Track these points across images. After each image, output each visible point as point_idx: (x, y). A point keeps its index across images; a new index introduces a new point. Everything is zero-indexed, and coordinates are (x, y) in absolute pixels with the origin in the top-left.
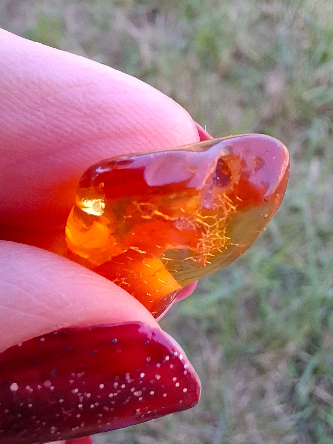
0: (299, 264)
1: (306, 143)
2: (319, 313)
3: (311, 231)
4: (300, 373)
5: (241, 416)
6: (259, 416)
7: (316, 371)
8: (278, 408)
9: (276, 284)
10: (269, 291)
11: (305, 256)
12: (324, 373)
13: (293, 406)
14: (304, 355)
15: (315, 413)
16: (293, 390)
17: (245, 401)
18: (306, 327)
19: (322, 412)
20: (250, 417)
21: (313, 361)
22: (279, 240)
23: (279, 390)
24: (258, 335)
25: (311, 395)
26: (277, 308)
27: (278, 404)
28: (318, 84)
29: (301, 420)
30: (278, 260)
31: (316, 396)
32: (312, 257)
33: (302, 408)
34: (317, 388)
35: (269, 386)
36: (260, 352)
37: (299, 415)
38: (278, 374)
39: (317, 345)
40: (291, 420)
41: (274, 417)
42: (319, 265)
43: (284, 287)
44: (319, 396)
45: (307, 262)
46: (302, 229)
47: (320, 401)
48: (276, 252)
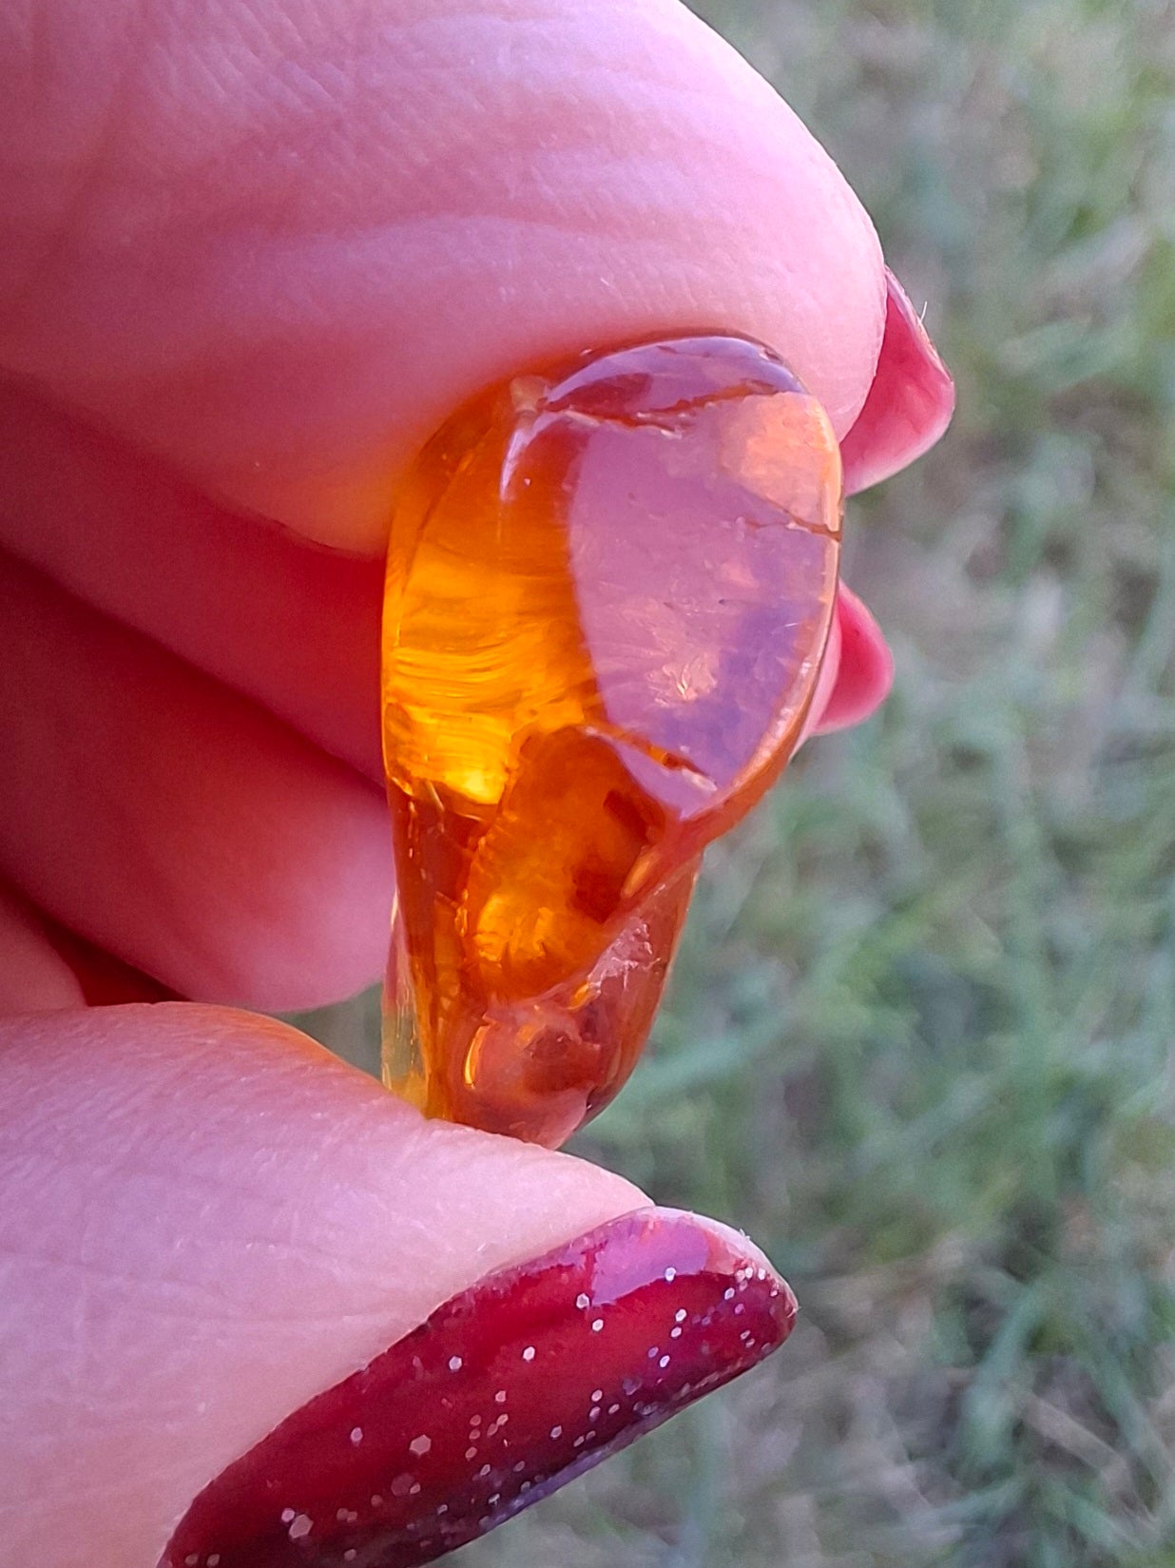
0: (981, 952)
1: (1010, 520)
2: (1050, 1131)
3: (1024, 834)
4: (979, 1345)
5: (760, 1501)
6: (827, 1505)
7: (1036, 1341)
8: (898, 1477)
9: (899, 1024)
10: (871, 1047)
11: (1000, 925)
12: (1064, 1349)
13: (952, 1469)
14: (995, 1282)
15: (1032, 1494)
16: (951, 1411)
17: (777, 1447)
18: (1004, 1182)
19: (1058, 1493)
20: (797, 1507)
21: (1026, 1306)
22: (911, 868)
23: (903, 1410)
24: (829, 1206)
25: (1019, 1430)
26: (902, 1111)
27: (898, 1462)
28: (1056, 311)
29: (982, 1520)
30: (906, 936)
31: (1036, 1434)
32: (1029, 930)
33: (987, 1478)
34: (1043, 1404)
35: (867, 1394)
36: (833, 1270)
37: (975, 1503)
38: (900, 1352)
39: (1044, 1248)
40: (945, 1522)
41: (882, 1510)
42: (1055, 957)
43: (926, 1033)
44: (1045, 1431)
45: (1008, 948)
46: (992, 828)
47: (1052, 1453)
48: (900, 907)
